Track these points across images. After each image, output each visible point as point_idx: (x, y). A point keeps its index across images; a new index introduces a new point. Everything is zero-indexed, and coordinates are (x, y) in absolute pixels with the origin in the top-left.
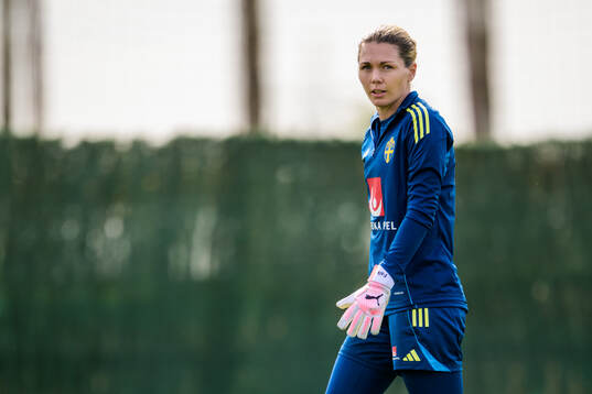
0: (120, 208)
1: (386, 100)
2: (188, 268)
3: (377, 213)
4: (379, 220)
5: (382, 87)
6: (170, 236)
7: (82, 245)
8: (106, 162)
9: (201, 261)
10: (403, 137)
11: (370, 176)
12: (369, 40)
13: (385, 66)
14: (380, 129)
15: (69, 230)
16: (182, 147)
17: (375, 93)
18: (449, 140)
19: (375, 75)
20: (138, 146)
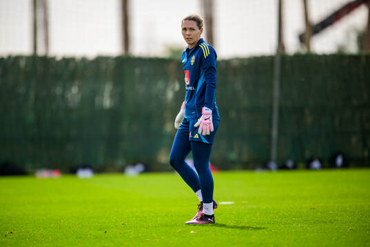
0: (77, 82)
1: (191, 42)
2: (102, 105)
3: (188, 83)
4: (188, 86)
5: (190, 37)
6: (96, 93)
7: (63, 96)
8: (72, 65)
9: (107, 102)
10: (199, 56)
11: (185, 69)
12: (186, 19)
13: (191, 29)
14: (189, 52)
15: (58, 91)
16: (100, 60)
17: (188, 39)
18: (216, 56)
19: (188, 32)
20: (84, 60)
